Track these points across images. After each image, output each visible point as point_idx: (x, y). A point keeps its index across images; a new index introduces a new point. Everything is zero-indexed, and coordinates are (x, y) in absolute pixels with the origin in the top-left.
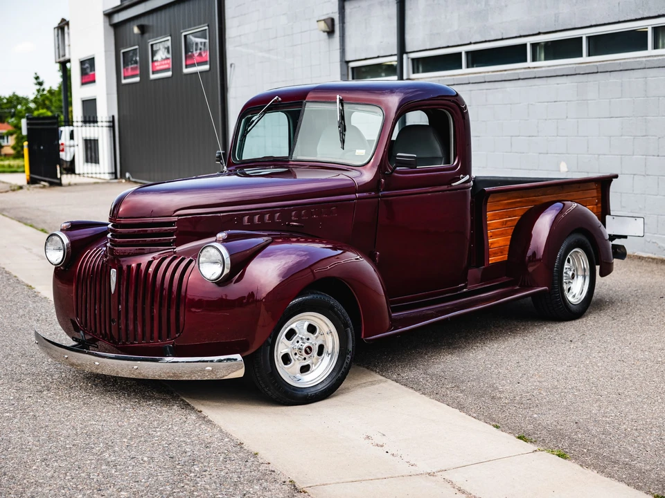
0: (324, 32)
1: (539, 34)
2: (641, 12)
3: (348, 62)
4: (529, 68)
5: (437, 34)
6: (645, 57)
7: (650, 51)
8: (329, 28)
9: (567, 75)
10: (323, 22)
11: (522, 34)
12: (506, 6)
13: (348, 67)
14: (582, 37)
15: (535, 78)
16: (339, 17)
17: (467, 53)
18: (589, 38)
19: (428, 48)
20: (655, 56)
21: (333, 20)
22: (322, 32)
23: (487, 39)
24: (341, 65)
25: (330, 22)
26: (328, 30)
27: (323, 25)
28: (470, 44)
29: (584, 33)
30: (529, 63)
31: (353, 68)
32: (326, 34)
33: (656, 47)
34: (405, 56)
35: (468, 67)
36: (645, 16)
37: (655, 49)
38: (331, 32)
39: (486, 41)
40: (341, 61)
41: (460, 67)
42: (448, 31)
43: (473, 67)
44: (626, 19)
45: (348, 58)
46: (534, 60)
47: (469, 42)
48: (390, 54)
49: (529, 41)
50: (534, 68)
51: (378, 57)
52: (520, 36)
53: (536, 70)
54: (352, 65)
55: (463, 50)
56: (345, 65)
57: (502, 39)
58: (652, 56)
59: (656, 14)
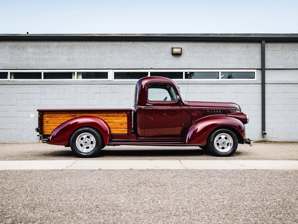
1: (17, 69)
6: (72, 81)
11: (6, 69)
14: (41, 73)
29: (43, 71)
33: (78, 78)
36: (75, 69)
44: (65, 69)
46: (11, 78)
49: (9, 71)
52: (4, 69)
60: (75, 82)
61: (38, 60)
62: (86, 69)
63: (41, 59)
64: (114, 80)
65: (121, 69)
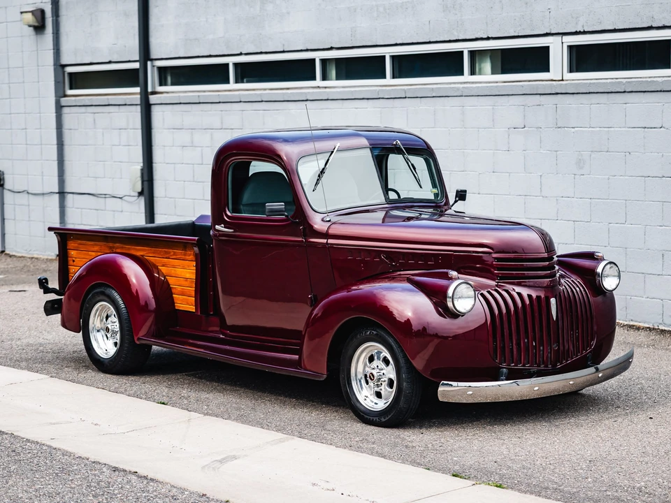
0: (30, 26)
1: (331, 48)
2: (456, 33)
3: (64, 66)
4: (319, 87)
5: (196, 39)
6: (461, 83)
7: (467, 77)
8: (37, 21)
9: (368, 99)
10: (30, 14)
11: (309, 48)
12: (288, 13)
13: (64, 72)
14: (384, 56)
15: (328, 100)
16: (52, 8)
17: (236, 65)
18: (393, 58)
19: (181, 56)
20: (473, 83)
21: (43, 12)
22: (27, 27)
23: (263, 51)
24: (55, 70)
25: (39, 14)
26: (36, 24)
27: (29, 17)
28: (241, 54)
29: (388, 52)
30: (318, 82)
31: (71, 74)
32: (32, 28)
33: (473, 72)
34: (149, 63)
35: (237, 81)
36: (460, 38)
37: (471, 75)
38: (39, 28)
39: (261, 53)
40: (54, 65)
41: (227, 81)
42: (211, 37)
43: (243, 82)
44: (438, 40)
45: (64, 61)
46: (324, 78)
47: (239, 52)
48: (128, 60)
49: (318, 56)
50: (326, 88)
51: (110, 62)
52: (307, 50)
53: (327, 90)
54: (69, 70)
55: (231, 61)
56: (60, 69)
57: (284, 52)
58: (469, 83)
59: (474, 37)
60: (458, 89)
61: (375, 14)
62: (488, 38)
63: (381, 9)
64: (568, 76)
65: (584, 33)
